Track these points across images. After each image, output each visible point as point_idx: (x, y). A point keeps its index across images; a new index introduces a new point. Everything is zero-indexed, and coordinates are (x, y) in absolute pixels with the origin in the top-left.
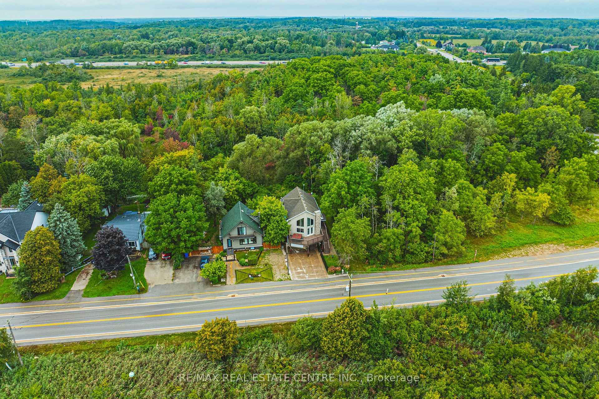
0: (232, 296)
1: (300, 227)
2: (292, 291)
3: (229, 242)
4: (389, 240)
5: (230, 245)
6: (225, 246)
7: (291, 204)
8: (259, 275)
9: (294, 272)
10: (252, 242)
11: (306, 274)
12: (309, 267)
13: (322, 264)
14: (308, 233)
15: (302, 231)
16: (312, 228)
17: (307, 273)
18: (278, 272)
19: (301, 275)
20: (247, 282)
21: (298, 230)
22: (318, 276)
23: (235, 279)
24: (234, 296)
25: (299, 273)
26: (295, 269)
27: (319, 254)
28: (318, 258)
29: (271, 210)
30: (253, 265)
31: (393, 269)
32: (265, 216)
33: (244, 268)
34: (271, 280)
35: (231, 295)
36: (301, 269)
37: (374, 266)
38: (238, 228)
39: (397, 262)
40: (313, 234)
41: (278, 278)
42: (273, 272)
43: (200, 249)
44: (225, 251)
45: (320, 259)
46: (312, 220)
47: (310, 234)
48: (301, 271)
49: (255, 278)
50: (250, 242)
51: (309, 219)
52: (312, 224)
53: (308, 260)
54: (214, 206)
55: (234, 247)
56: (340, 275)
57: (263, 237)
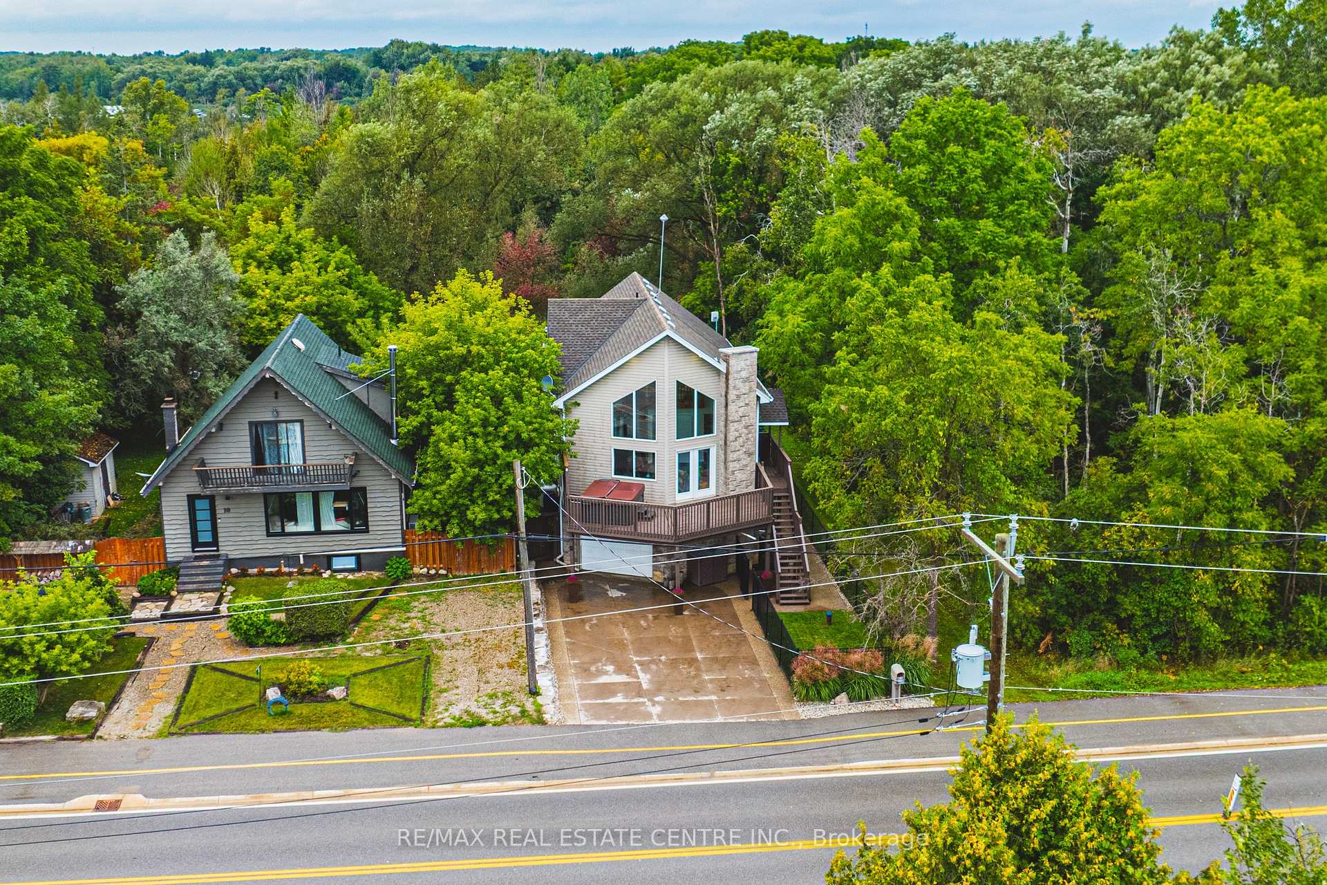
0: (100, 806)
1: (633, 444)
2: (542, 788)
3: (204, 515)
4: (1194, 479)
5: (205, 537)
6: (177, 543)
7: (587, 323)
8: (337, 692)
9: (574, 682)
10: (342, 525)
11: (651, 694)
12: (673, 663)
13: (760, 648)
14: (684, 486)
15: (646, 466)
16: (705, 455)
17: (658, 689)
18: (466, 683)
19: (619, 699)
20: (243, 729)
21: (623, 461)
22: (731, 706)
23: (169, 709)
24: (115, 805)
25: (608, 690)
26: (584, 670)
27: (742, 607)
28: (735, 619)
29: (463, 338)
30: (314, 639)
31: (1230, 681)
32: (425, 371)
33: (256, 655)
34: (406, 720)
35: (93, 799)
36: (623, 667)
37: (1103, 660)
38: (255, 427)
39: (1239, 647)
40: (710, 492)
41: (456, 711)
42: (438, 678)
43: (24, 547)
44: (173, 569)
45: (750, 626)
46: (705, 402)
47: (695, 493)
48: (622, 678)
49: (304, 709)
50: (330, 523)
51: (684, 395)
52: (707, 428)
53: (674, 631)
54: (164, 344)
55: (230, 547)
56: (878, 705)
57: (407, 492)
